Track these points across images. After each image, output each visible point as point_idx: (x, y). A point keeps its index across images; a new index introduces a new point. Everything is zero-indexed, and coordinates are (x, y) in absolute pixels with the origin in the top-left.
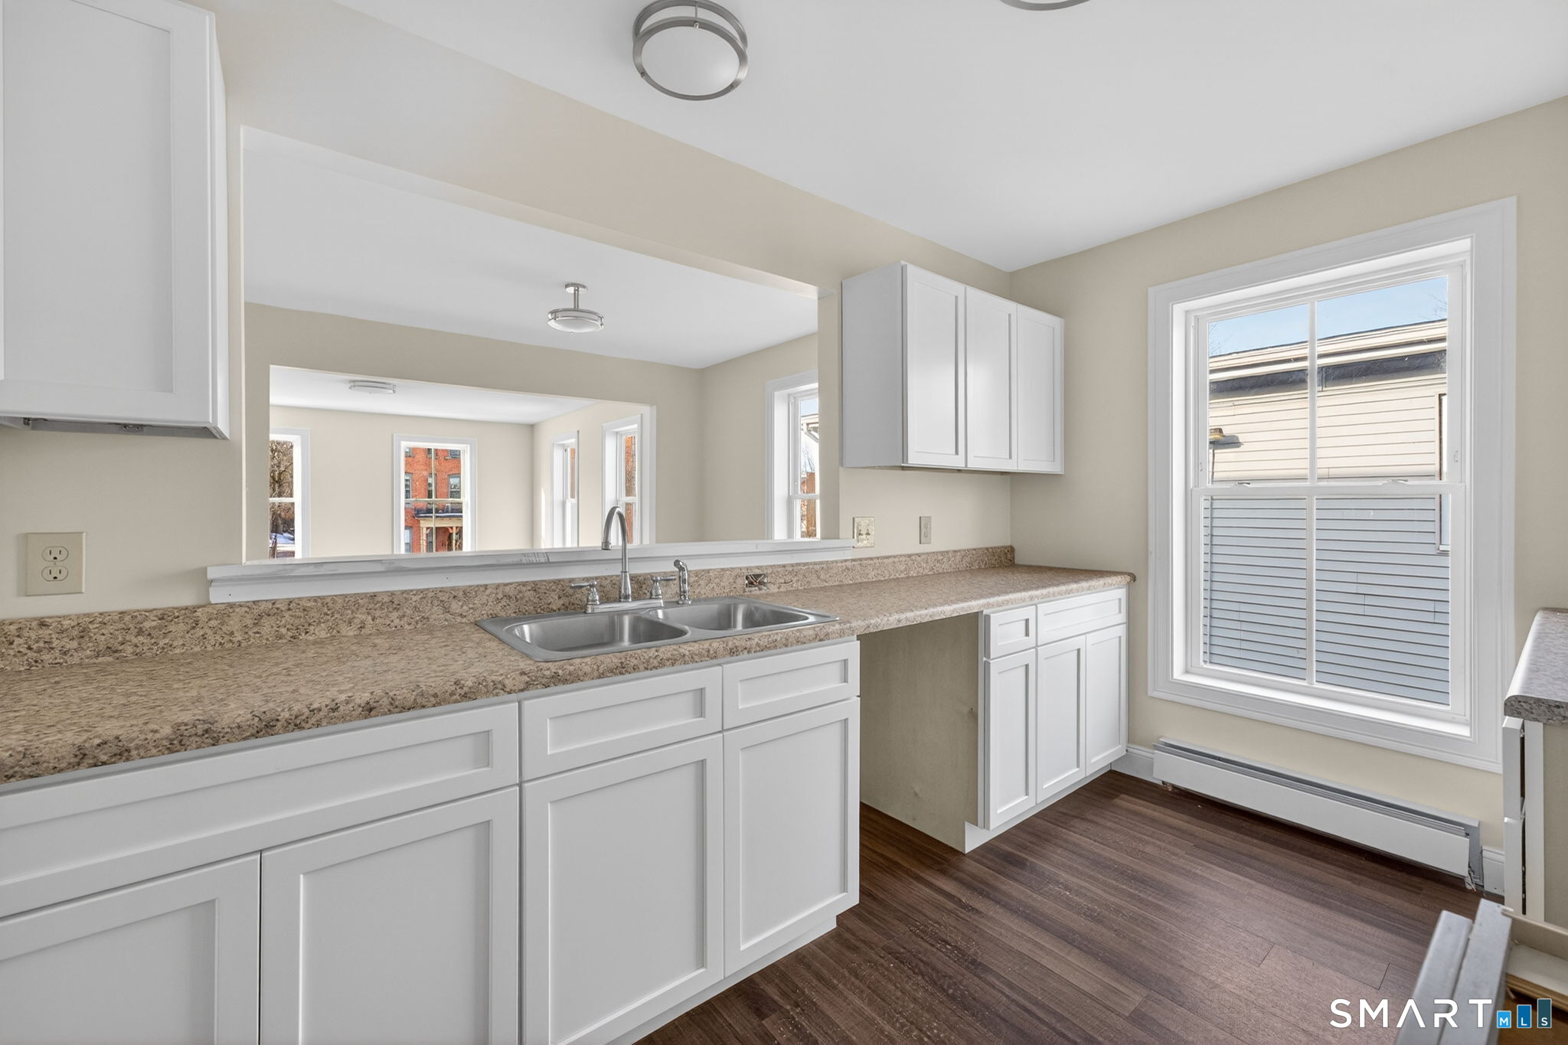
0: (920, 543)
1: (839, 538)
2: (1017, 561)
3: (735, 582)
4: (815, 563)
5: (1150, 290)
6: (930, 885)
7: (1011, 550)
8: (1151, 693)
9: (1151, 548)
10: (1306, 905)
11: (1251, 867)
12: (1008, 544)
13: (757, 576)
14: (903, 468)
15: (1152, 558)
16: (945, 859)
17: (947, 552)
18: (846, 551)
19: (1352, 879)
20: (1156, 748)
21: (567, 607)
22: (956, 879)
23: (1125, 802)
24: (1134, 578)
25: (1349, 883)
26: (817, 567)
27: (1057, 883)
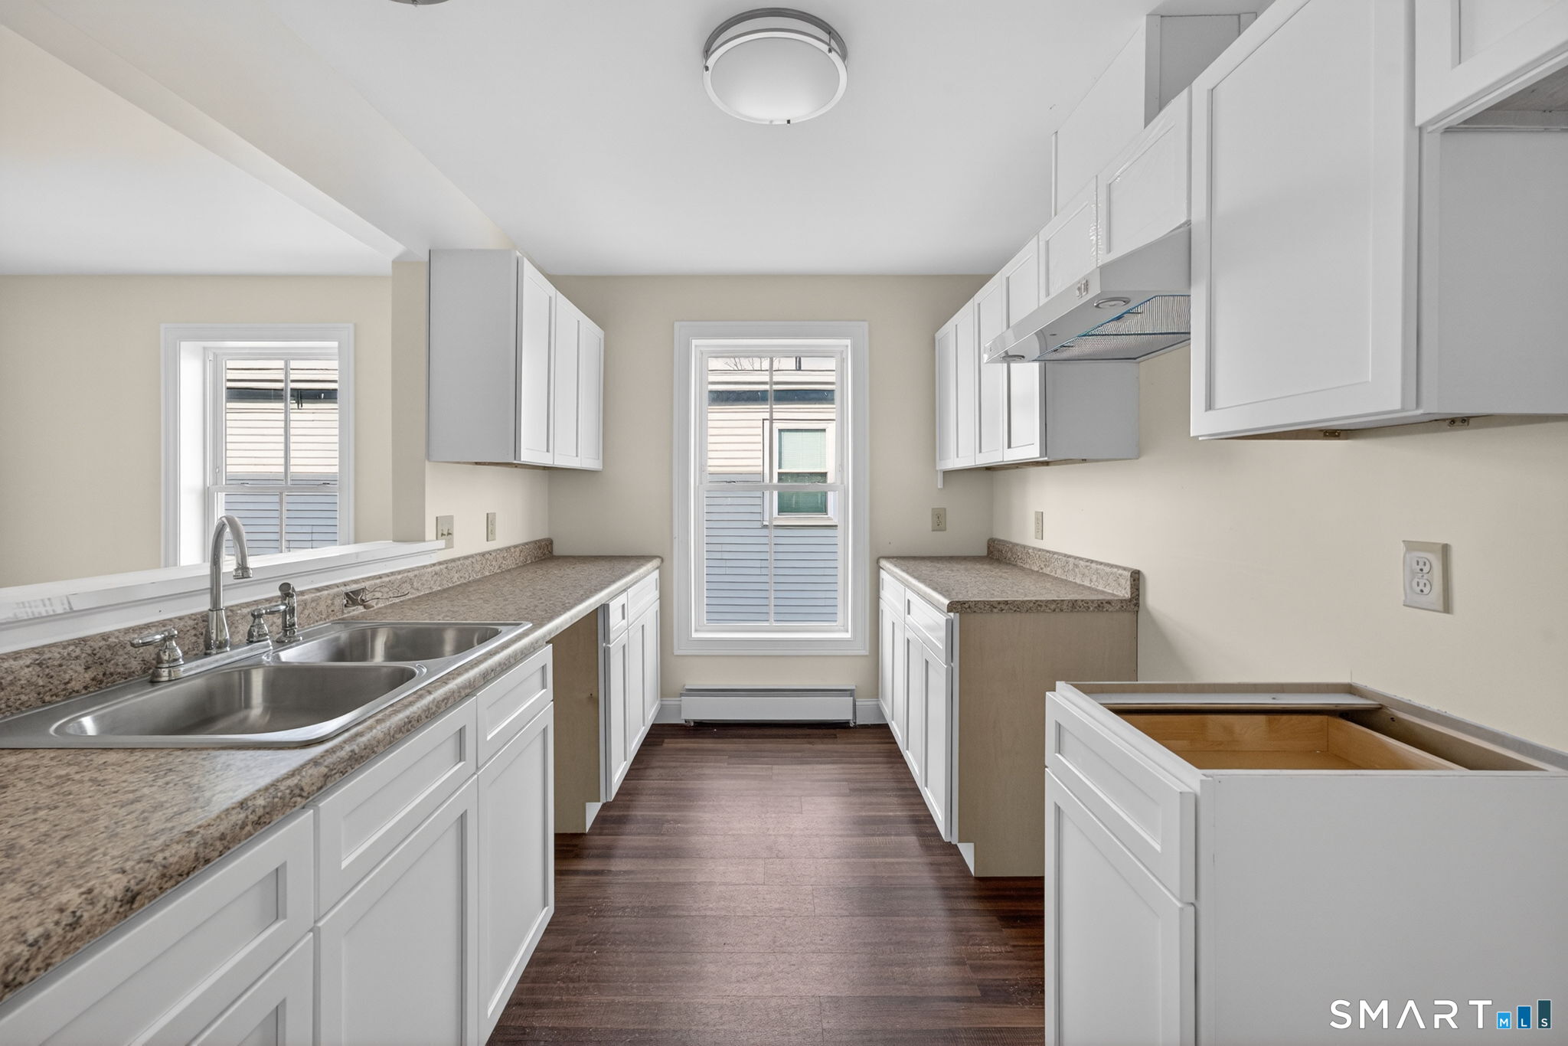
0: (487, 540)
1: (424, 541)
2: (557, 551)
3: (332, 604)
4: (408, 571)
5: (677, 324)
6: (576, 873)
7: (549, 543)
8: (677, 652)
9: (675, 534)
10: (799, 767)
11: (764, 757)
12: (547, 537)
13: (356, 593)
14: (516, 466)
15: (676, 542)
16: (576, 846)
17: (509, 548)
18: (432, 555)
19: (810, 743)
20: (681, 695)
21: (101, 682)
22: (593, 856)
23: (669, 744)
24: (662, 560)
25: (809, 746)
26: (411, 575)
27: (668, 821)
